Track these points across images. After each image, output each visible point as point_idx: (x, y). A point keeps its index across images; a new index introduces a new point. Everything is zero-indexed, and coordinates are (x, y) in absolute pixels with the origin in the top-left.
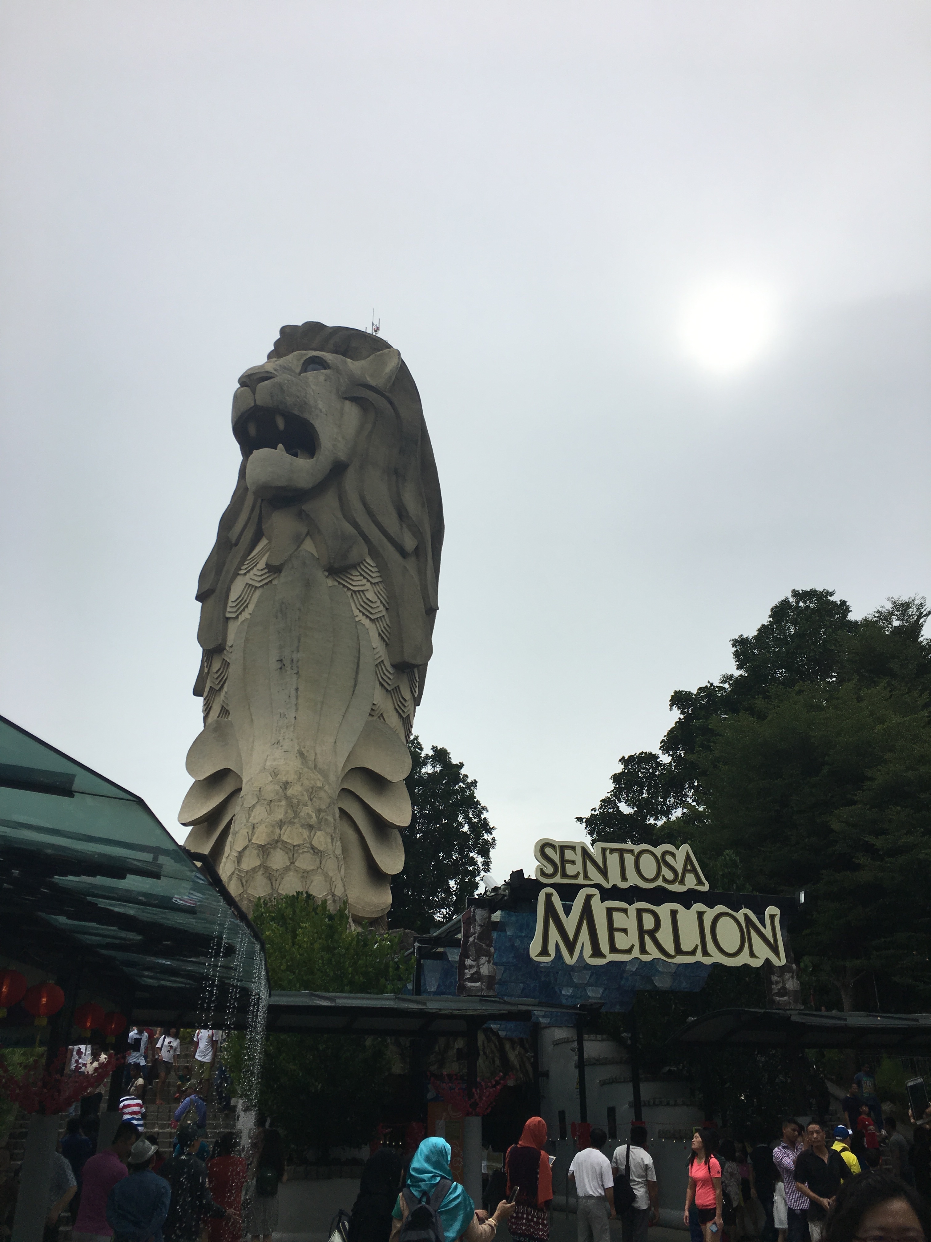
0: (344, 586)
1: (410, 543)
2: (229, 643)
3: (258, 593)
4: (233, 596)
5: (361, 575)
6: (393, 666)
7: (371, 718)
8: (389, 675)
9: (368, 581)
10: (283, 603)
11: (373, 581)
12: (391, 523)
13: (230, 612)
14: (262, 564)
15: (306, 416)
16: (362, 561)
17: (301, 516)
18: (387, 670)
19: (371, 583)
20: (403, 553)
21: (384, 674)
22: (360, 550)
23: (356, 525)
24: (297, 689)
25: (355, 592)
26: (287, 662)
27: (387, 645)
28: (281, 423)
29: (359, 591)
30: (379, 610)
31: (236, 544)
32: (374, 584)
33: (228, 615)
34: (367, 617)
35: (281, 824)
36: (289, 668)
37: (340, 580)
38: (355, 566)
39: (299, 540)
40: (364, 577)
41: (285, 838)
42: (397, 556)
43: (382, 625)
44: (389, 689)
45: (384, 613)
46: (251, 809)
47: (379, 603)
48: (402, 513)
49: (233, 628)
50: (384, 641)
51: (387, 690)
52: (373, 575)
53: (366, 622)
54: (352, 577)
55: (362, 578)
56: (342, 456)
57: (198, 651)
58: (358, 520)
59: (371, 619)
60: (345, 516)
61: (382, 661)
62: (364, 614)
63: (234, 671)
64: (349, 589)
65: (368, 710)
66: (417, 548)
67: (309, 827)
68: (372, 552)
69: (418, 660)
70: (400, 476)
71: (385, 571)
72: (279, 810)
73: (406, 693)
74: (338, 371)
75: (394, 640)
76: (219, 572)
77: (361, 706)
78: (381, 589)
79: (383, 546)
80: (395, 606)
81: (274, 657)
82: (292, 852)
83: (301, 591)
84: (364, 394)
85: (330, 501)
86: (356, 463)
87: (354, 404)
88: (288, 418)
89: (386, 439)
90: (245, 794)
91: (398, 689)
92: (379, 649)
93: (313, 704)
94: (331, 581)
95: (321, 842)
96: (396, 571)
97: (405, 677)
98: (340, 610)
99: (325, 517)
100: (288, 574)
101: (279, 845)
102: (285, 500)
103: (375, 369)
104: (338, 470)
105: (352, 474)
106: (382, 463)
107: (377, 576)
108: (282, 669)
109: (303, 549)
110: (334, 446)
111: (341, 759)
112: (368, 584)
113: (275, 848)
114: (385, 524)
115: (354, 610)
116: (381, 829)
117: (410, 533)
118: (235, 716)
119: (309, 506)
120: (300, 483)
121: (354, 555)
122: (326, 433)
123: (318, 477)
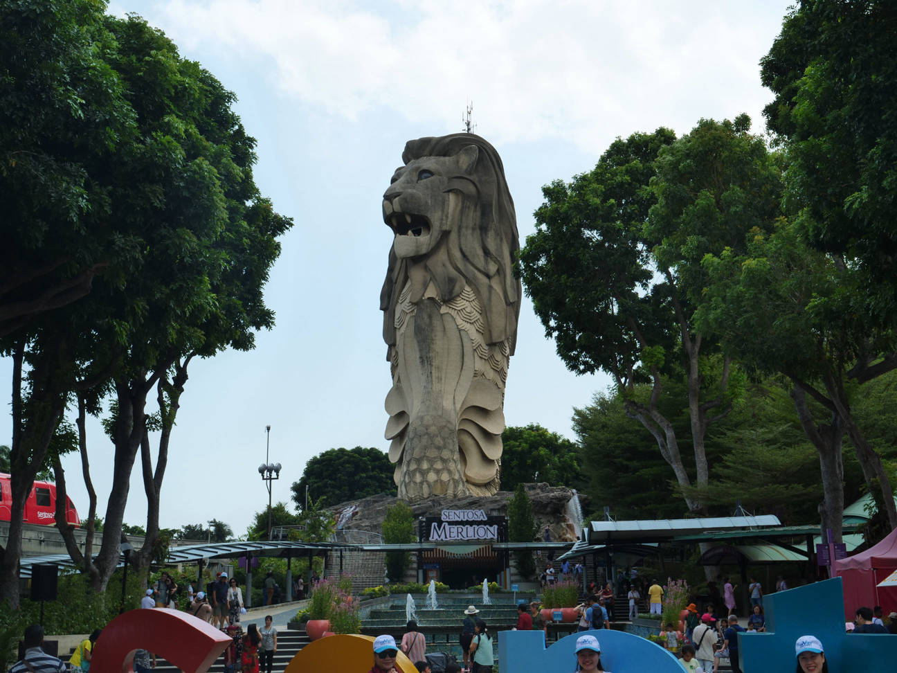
0: (453, 308)
1: (493, 268)
2: (397, 343)
3: (409, 316)
4: (397, 317)
5: (462, 299)
6: (487, 346)
7: (476, 378)
8: (485, 351)
9: (467, 301)
10: (419, 327)
12: (480, 260)
13: (396, 324)
14: (408, 300)
15: (423, 213)
16: (462, 289)
17: (426, 268)
18: (484, 349)
19: (469, 301)
20: (489, 277)
21: (482, 351)
23: (457, 269)
24: (431, 373)
25: (459, 310)
26: (425, 359)
27: (482, 334)
28: (409, 219)
29: (462, 309)
30: (476, 315)
31: (396, 283)
32: (471, 301)
33: (395, 326)
34: (468, 322)
35: (426, 448)
36: (426, 362)
37: (450, 306)
38: (458, 296)
39: (425, 286)
40: (465, 300)
41: (428, 454)
42: (484, 280)
43: (478, 325)
44: (486, 358)
45: (479, 316)
46: (412, 439)
47: (475, 312)
48: (486, 252)
49: (399, 334)
50: (480, 332)
51: (485, 360)
52: (470, 297)
53: (467, 326)
54: (457, 302)
55: (462, 301)
56: (446, 228)
58: (459, 266)
59: (470, 323)
60: (451, 263)
61: (480, 345)
62: (466, 322)
63: (401, 360)
64: (456, 310)
65: (472, 374)
66: (498, 270)
67: (439, 448)
68: (469, 282)
69: (503, 338)
70: (483, 229)
71: (477, 291)
72: (425, 440)
73: (498, 357)
74: (440, 174)
75: (486, 331)
76: (389, 297)
77: (468, 374)
78: (475, 303)
79: (475, 278)
80: (485, 311)
81: (418, 356)
82: (431, 461)
83: (427, 320)
84: (457, 185)
85: (442, 256)
86: (455, 229)
87: (450, 194)
88: (412, 216)
89: (472, 208)
90: (410, 428)
91: (492, 357)
92: (477, 338)
93: (440, 379)
94: (444, 310)
95: (446, 454)
96: (484, 291)
97: (497, 348)
98: (450, 326)
99: (439, 270)
100: (420, 310)
101: (425, 458)
102: (417, 259)
103: (465, 160)
104: (445, 235)
105: (453, 237)
106: (471, 225)
107: (472, 296)
108: (422, 362)
109: (427, 295)
110: (441, 224)
111: (458, 406)
112: (467, 304)
113: (423, 460)
114: (476, 262)
115: (459, 321)
116: (488, 436)
117: (493, 263)
118: (404, 384)
119: (431, 262)
120: (424, 251)
121: (457, 289)
122: (435, 218)
123: (433, 243)
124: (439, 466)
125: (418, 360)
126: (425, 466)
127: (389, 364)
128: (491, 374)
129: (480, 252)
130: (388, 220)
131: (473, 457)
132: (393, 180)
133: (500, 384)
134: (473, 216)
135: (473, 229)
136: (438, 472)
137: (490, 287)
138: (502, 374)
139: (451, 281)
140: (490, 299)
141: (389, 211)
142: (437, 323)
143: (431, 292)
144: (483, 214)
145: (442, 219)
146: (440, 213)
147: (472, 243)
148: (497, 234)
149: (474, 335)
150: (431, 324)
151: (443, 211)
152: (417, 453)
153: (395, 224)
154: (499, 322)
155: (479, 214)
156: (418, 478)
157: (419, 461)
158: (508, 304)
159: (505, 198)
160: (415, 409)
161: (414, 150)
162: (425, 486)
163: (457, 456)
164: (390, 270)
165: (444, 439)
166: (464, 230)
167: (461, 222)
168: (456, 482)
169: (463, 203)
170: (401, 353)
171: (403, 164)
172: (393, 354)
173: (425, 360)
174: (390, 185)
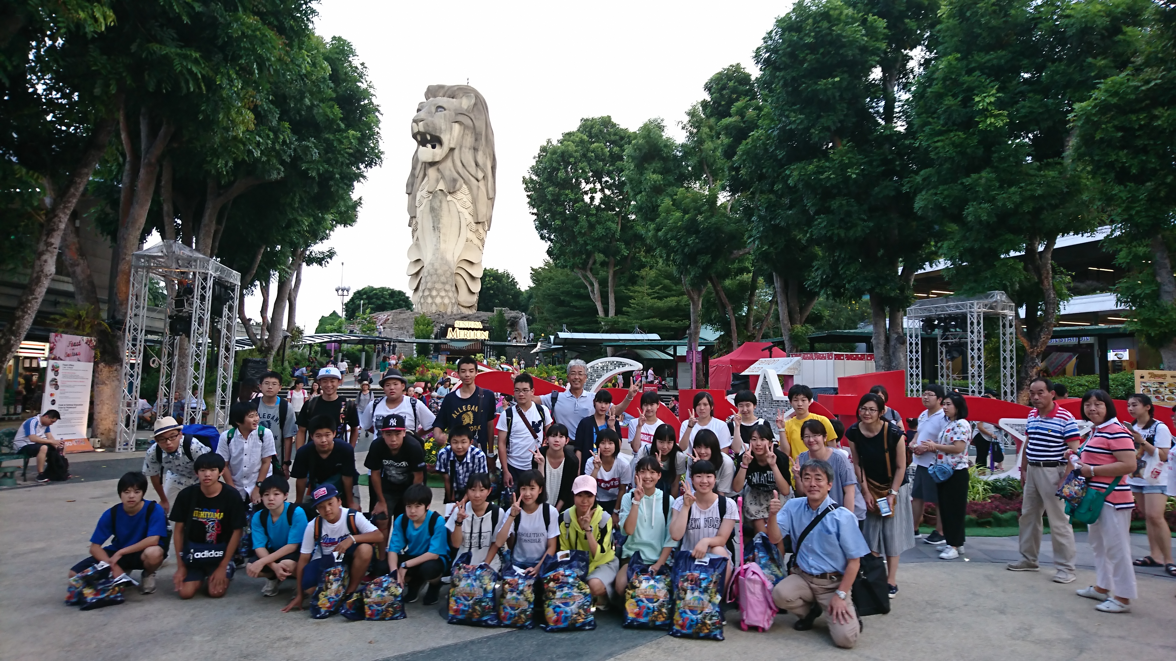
0: (455, 198)
1: (480, 175)
2: (417, 216)
3: (426, 200)
4: (417, 200)
5: (461, 192)
6: (476, 223)
7: (467, 243)
8: (473, 227)
9: (464, 194)
12: (472, 168)
13: (417, 204)
14: (426, 190)
15: (438, 134)
16: (461, 186)
17: (438, 170)
18: (473, 225)
20: (478, 181)
21: (471, 226)
22: (461, 181)
23: (458, 173)
24: (439, 237)
28: (429, 138)
29: (460, 199)
30: (469, 204)
31: (417, 177)
32: (466, 195)
34: (464, 208)
35: (434, 282)
37: (453, 196)
38: (458, 190)
39: (438, 182)
41: (436, 286)
42: (476, 182)
43: (470, 210)
44: (474, 231)
45: (471, 205)
46: (427, 276)
48: (477, 165)
49: (418, 210)
50: (471, 215)
53: (463, 210)
54: (458, 194)
55: (461, 194)
56: (452, 146)
57: (408, 217)
58: (459, 171)
60: (455, 169)
61: (471, 223)
63: (419, 227)
64: (457, 199)
65: (465, 240)
66: (483, 177)
67: (443, 283)
68: (465, 182)
69: (484, 220)
71: (470, 189)
72: (435, 278)
73: (481, 231)
74: (449, 110)
75: (475, 214)
76: (413, 186)
77: (463, 239)
78: (469, 196)
79: (469, 180)
80: (474, 202)
81: (432, 225)
82: (438, 291)
83: (439, 204)
84: (460, 118)
85: (449, 163)
86: (458, 147)
87: (456, 124)
88: (431, 135)
89: (470, 135)
90: (425, 270)
91: (477, 230)
92: (470, 219)
93: (445, 241)
94: (449, 198)
95: (447, 287)
96: (475, 189)
97: (480, 226)
98: (453, 209)
99: (447, 173)
100: (434, 197)
101: (434, 289)
102: (432, 164)
103: (465, 103)
104: (452, 150)
105: (456, 152)
106: (468, 145)
107: (467, 192)
108: (434, 230)
109: (439, 187)
110: (449, 143)
111: (456, 259)
112: (463, 196)
114: (470, 170)
115: (458, 206)
116: (472, 277)
117: (481, 172)
118: (421, 241)
119: (441, 167)
120: (437, 159)
121: (458, 186)
122: (445, 138)
123: (444, 155)
124: (443, 294)
125: (432, 228)
126: (434, 293)
127: (411, 229)
128: (476, 241)
129: (474, 165)
130: (414, 136)
131: (463, 290)
132: (418, 110)
133: (481, 247)
134: (469, 140)
135: (470, 148)
136: (442, 297)
138: (482, 241)
139: (455, 181)
140: (478, 195)
141: (416, 130)
142: (444, 205)
143: (441, 186)
145: (450, 140)
146: (449, 135)
147: (468, 157)
148: (485, 154)
149: (467, 217)
150: (441, 206)
151: (451, 135)
152: (429, 285)
153: (419, 139)
154: (483, 209)
155: (473, 139)
156: (429, 300)
157: (430, 290)
158: (489, 199)
159: (490, 131)
160: (428, 258)
161: (432, 92)
162: (434, 305)
163: (454, 289)
164: (414, 168)
165: (447, 278)
166: (463, 149)
167: (462, 143)
168: (453, 304)
169: (463, 131)
170: (419, 223)
171: (425, 100)
172: (414, 222)
173: (436, 228)
174: (415, 113)
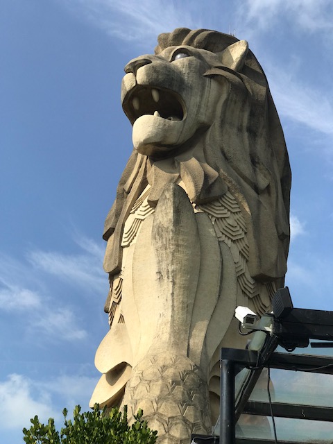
0: (209, 214)
1: (262, 182)
5: (223, 206)
6: (253, 278)
8: (250, 286)
9: (229, 210)
10: (159, 227)
11: (234, 211)
13: (125, 242)
16: (223, 195)
18: (248, 281)
19: (231, 212)
21: (246, 284)
24: (172, 294)
25: (218, 218)
26: (164, 274)
27: (247, 261)
29: (221, 218)
30: (239, 233)
32: (234, 213)
33: (123, 244)
34: (229, 238)
36: (166, 278)
37: (206, 210)
38: (217, 199)
40: (225, 208)
42: (253, 192)
43: (242, 245)
45: (243, 236)
47: (238, 228)
49: (126, 254)
50: (244, 257)
51: (249, 298)
52: (233, 206)
53: (228, 242)
54: (215, 208)
59: (232, 241)
61: (243, 274)
62: (226, 236)
64: (212, 216)
66: (268, 187)
70: (253, 133)
75: (253, 257)
79: (240, 184)
84: (221, 72)
86: (217, 123)
87: (212, 80)
89: (240, 105)
92: (241, 263)
101: (156, 417)
104: (202, 128)
106: (236, 124)
108: (161, 278)
110: (198, 111)
113: (152, 419)
114: (241, 167)
115: (217, 232)
117: (262, 175)
118: (127, 321)
123: (186, 135)
129: (247, 159)
135: (240, 130)
137: (259, 203)
140: (259, 217)
144: (252, 115)
145: (199, 107)
146: (198, 99)
149: (237, 257)
151: (202, 96)
155: (247, 114)
166: (227, 127)
167: (224, 116)
169: (229, 95)
170: (127, 274)
